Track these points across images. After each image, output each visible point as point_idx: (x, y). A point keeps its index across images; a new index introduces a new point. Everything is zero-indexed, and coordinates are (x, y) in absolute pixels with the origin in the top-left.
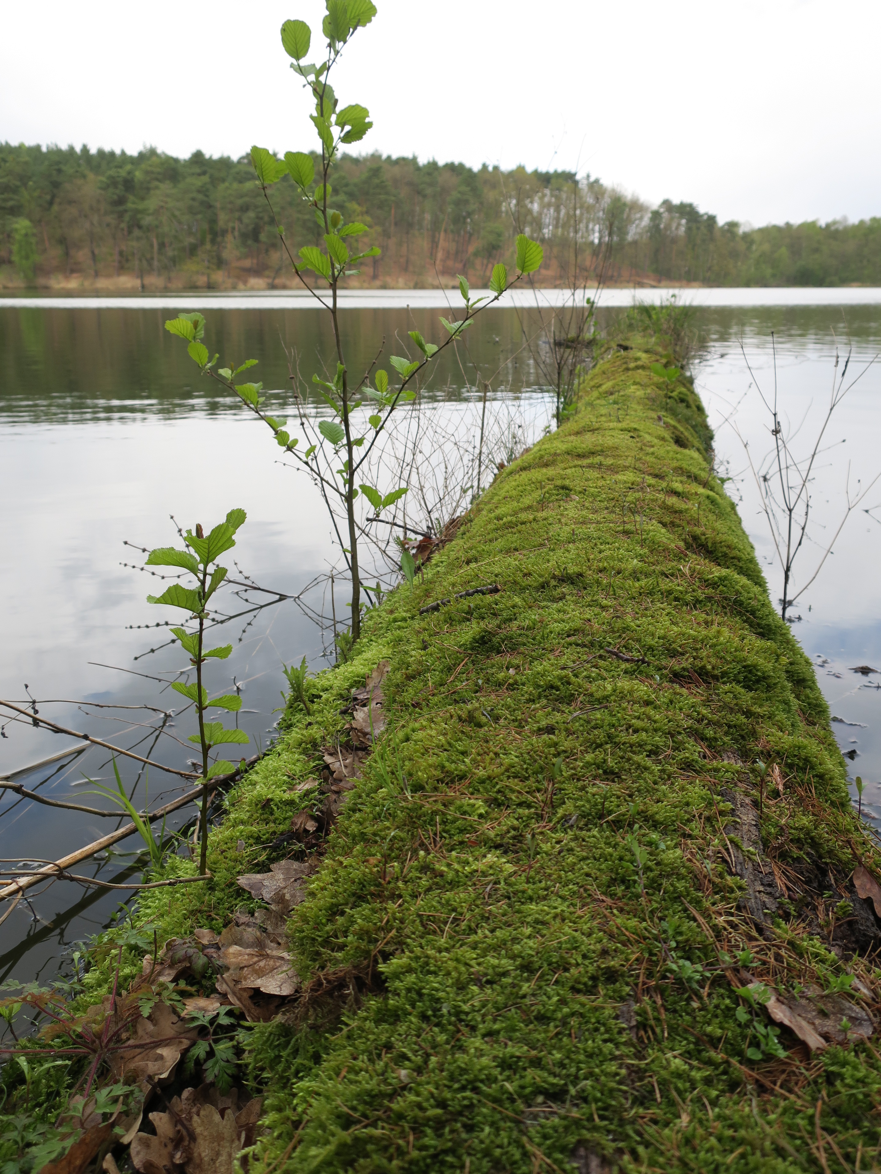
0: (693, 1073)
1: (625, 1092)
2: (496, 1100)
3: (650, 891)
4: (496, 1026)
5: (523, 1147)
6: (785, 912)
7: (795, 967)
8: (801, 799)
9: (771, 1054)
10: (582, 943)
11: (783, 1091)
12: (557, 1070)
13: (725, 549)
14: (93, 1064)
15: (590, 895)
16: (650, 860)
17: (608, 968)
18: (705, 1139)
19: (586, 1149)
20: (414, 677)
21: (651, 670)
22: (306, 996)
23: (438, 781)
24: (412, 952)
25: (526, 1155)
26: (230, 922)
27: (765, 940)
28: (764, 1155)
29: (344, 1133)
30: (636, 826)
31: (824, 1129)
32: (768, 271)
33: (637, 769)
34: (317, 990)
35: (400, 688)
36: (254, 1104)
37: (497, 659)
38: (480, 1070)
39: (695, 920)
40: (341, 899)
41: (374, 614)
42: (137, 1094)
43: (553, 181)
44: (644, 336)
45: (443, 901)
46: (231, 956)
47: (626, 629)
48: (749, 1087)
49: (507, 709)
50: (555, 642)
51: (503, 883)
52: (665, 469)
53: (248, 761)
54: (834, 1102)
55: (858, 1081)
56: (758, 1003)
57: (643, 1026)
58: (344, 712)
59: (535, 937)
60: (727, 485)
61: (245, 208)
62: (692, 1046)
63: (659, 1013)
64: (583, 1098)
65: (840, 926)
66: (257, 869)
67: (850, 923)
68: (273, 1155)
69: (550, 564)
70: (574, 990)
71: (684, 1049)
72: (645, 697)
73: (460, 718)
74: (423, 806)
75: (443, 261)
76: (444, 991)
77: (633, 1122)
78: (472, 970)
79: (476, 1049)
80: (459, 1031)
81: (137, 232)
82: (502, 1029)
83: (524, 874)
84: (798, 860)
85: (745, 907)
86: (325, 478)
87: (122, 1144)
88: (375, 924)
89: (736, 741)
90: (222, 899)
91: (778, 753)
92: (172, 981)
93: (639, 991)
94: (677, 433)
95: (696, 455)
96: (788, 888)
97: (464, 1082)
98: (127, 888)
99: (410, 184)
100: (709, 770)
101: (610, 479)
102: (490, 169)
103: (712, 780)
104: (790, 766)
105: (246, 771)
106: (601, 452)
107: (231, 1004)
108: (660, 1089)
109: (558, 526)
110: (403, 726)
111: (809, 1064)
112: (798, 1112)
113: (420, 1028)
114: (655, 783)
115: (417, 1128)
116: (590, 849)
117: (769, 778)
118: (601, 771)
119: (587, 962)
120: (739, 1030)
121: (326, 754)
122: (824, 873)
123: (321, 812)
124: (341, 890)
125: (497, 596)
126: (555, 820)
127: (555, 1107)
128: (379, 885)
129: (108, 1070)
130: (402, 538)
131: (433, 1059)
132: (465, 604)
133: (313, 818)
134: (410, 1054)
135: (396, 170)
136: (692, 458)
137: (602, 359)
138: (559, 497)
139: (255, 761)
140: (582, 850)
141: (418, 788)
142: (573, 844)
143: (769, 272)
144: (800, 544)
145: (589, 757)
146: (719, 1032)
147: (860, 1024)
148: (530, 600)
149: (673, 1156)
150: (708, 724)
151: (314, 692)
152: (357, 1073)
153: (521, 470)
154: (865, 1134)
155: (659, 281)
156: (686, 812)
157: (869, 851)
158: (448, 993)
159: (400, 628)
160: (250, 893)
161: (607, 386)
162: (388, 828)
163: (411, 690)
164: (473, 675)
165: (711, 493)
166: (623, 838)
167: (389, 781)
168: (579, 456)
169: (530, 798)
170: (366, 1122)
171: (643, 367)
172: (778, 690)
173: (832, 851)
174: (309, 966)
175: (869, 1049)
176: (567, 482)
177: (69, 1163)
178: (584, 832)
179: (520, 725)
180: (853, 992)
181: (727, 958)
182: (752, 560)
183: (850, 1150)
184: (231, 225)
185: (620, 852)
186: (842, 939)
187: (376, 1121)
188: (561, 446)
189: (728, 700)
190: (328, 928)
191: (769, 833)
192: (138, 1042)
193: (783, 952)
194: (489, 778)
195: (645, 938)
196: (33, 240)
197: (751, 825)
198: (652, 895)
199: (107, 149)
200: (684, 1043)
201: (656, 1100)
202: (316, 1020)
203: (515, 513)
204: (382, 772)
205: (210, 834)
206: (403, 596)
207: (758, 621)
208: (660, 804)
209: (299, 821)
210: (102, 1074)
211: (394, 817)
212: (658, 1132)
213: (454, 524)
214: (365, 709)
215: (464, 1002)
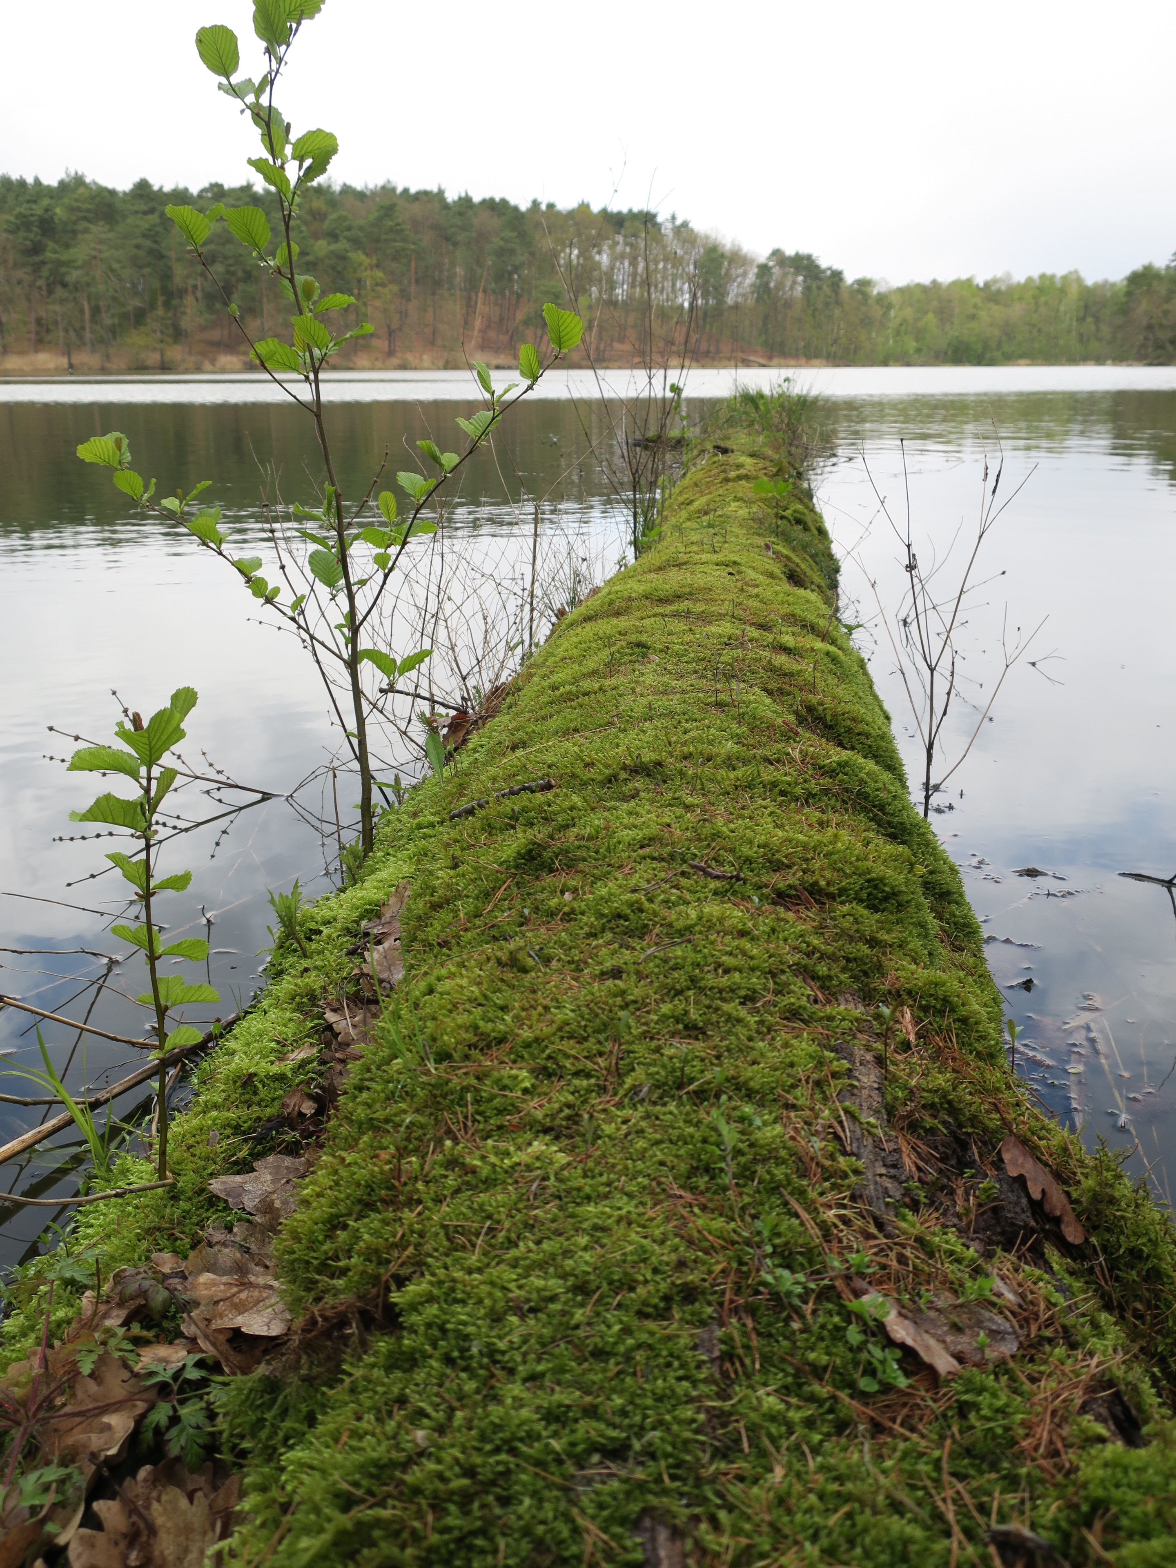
0: (791, 1414)
1: (703, 1443)
2: (539, 1463)
3: (741, 1182)
4: (540, 1368)
5: (573, 1521)
6: (912, 1199)
7: (923, 1271)
8: (939, 1051)
9: (890, 1383)
10: (653, 1253)
11: (902, 1430)
12: (617, 1420)
13: (849, 723)
14: (17, 1441)
15: (664, 1190)
16: (742, 1141)
17: (685, 1284)
18: (802, 1496)
19: (653, 1518)
20: (441, 907)
21: (749, 890)
22: (296, 1339)
23: (469, 1046)
24: (433, 1275)
25: (576, 1531)
26: (199, 1242)
27: (886, 1237)
28: (875, 1513)
29: (344, 1517)
30: (724, 1097)
31: (954, 1474)
33: (727, 1021)
34: (310, 1331)
35: (422, 921)
36: (232, 1483)
37: (548, 880)
38: (519, 1426)
39: (797, 1216)
40: (342, 1208)
41: (392, 817)
42: (76, 1477)
43: (627, 224)
44: (749, 434)
45: (475, 1206)
46: (202, 1287)
47: (716, 835)
48: (861, 1427)
49: (562, 947)
50: (624, 855)
51: (552, 1178)
52: (772, 616)
53: (223, 1022)
54: (967, 1440)
55: (997, 1411)
56: (875, 1320)
57: (729, 1356)
58: (352, 953)
59: (593, 1248)
61: (210, 260)
62: (790, 1379)
63: (750, 1339)
64: (651, 1454)
65: (983, 1214)
66: (236, 1168)
67: (995, 1210)
68: (254, 1550)
69: (619, 750)
70: (642, 1315)
71: (780, 1383)
72: (740, 926)
73: (499, 962)
74: (449, 1081)
75: (483, 331)
76: (474, 1324)
77: (713, 1480)
78: (511, 1295)
79: (514, 1398)
80: (492, 1376)
81: (60, 292)
82: (549, 1370)
83: (581, 1166)
84: (932, 1131)
85: (861, 1196)
86: (318, 637)
87: (57, 1545)
88: (387, 1240)
89: (855, 978)
90: (188, 1212)
91: (909, 992)
92: (122, 1325)
93: (725, 1312)
94: (791, 566)
95: (813, 596)
96: (919, 1169)
97: (498, 1442)
99: (435, 227)
100: (821, 1019)
101: (702, 631)
102: (543, 207)
103: (825, 1032)
104: (925, 1009)
105: (222, 1036)
106: (689, 595)
107: (202, 1351)
108: (748, 1437)
109: (630, 698)
110: (426, 974)
111: (937, 1393)
112: (922, 1455)
113: (443, 1375)
114: (750, 1039)
115: (438, 1506)
116: (665, 1128)
117: (898, 1026)
118: (680, 1026)
119: (658, 1278)
120: (850, 1356)
121: (327, 1011)
122: (964, 1146)
123: (322, 1088)
124: (342, 1196)
125: (550, 795)
126: (621, 1092)
127: (614, 1468)
128: (392, 1188)
129: (37, 1448)
130: (428, 715)
131: (459, 1414)
132: (509, 805)
133: (310, 1096)
134: (429, 1410)
135: (416, 208)
136: (809, 601)
137: (695, 465)
138: (633, 658)
139: (233, 1022)
140: (656, 1131)
141: (443, 1056)
142: (643, 1124)
143: (912, 345)
144: (945, 713)
145: (666, 1008)
146: (824, 1359)
147: (1003, 1339)
148: (593, 800)
149: (763, 1521)
150: (821, 958)
151: (312, 925)
152: (361, 1438)
153: (585, 620)
154: (1005, 1477)
155: (770, 358)
156: (789, 1075)
157: (1023, 1115)
158: (479, 1327)
159: (425, 837)
160: (226, 1201)
161: (700, 502)
162: (405, 1112)
163: (436, 924)
164: (517, 903)
165: (832, 648)
166: (708, 1113)
167: (405, 1049)
168: (661, 601)
169: (589, 1065)
170: (372, 1500)
171: (747, 477)
172: (911, 910)
173: (975, 1117)
174: (301, 1298)
175: (1012, 1370)
176: (644, 638)
178: (658, 1108)
179: (578, 967)
180: (994, 1299)
181: (836, 1264)
182: (884, 737)
183: (985, 1499)
184: (191, 282)
185: (704, 1131)
186: (985, 1230)
187: (384, 1499)
188: (637, 588)
189: (846, 925)
190: (326, 1247)
191: (896, 1098)
192: (77, 1409)
193: (908, 1252)
194: (537, 1040)
195: (733, 1243)
197: (872, 1089)
198: (744, 1186)
199: (15, 176)
200: (781, 1375)
201: (741, 1451)
202: (310, 1369)
203: (575, 681)
204: (398, 1036)
205: (173, 1124)
206: (429, 794)
207: (889, 818)
208: (755, 1067)
209: (292, 1102)
210: (30, 1452)
211: (413, 1097)
212: (744, 1492)
213: (498, 692)
214: (380, 947)
215: (500, 1338)
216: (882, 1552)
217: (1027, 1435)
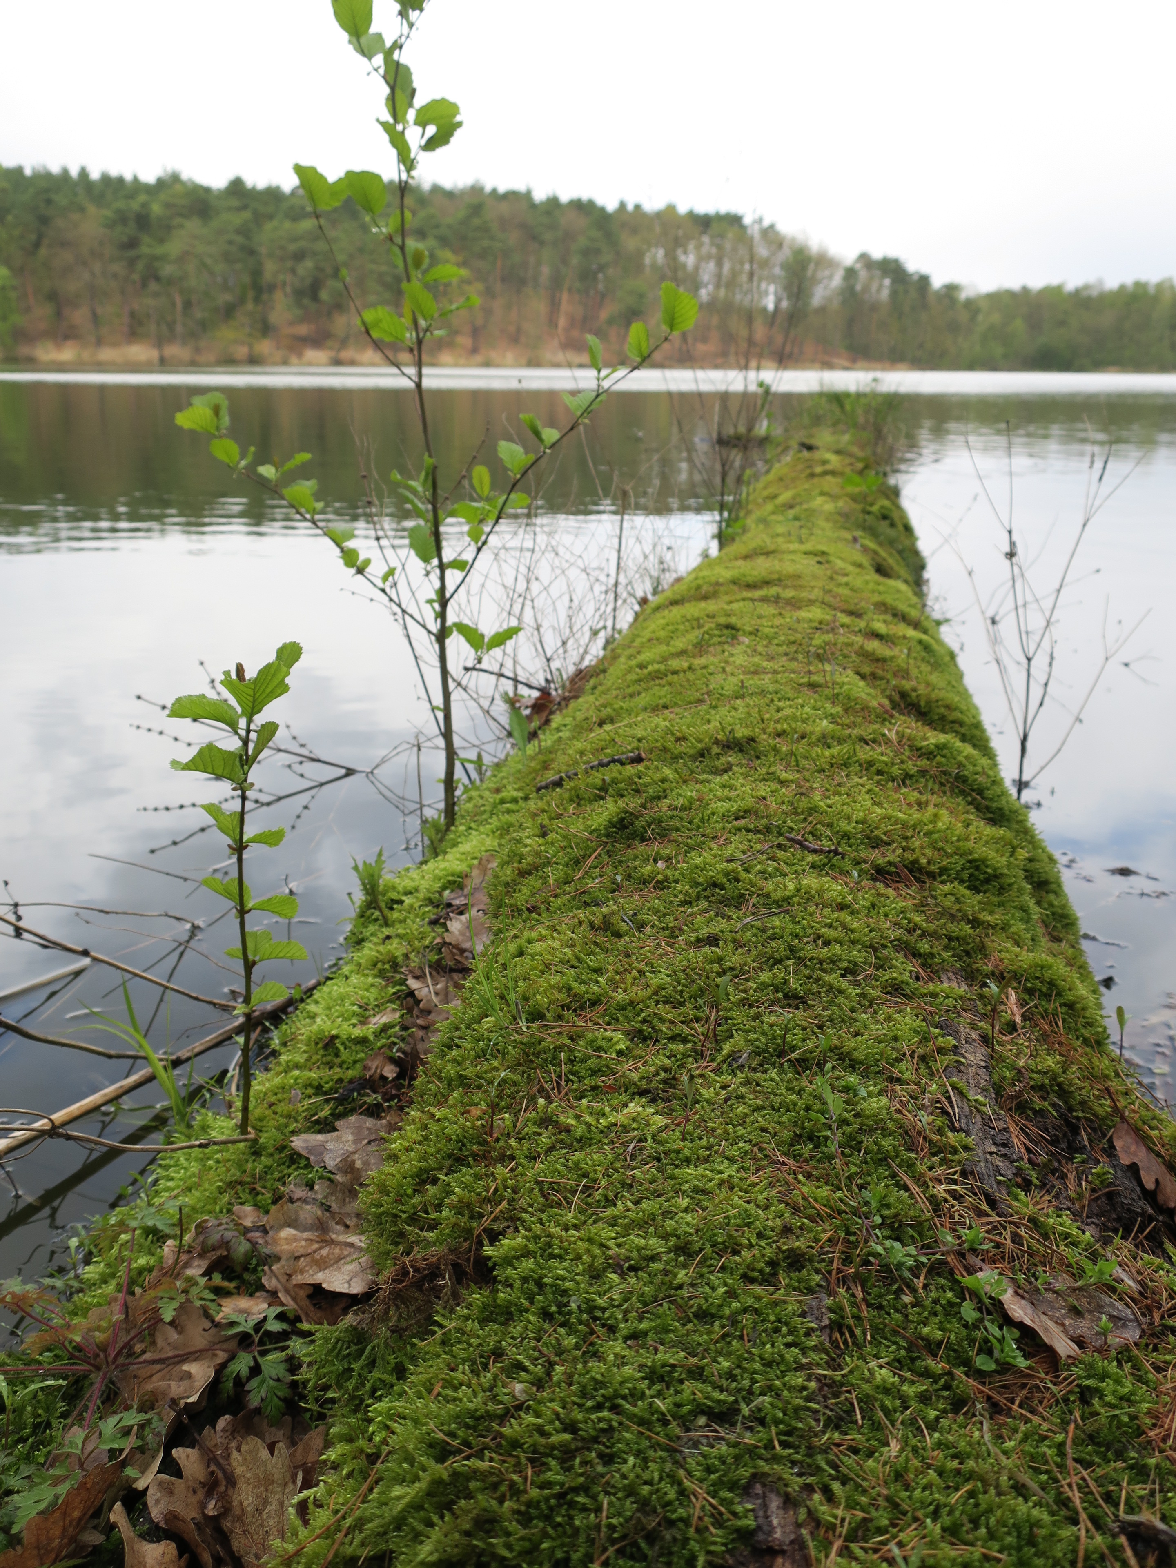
0: (905, 1388)
1: (816, 1412)
2: (642, 1422)
3: (847, 1151)
4: (643, 1326)
5: (680, 1483)
6: (1024, 1179)
7: (1038, 1251)
8: (1045, 1035)
9: (1008, 1364)
10: (757, 1217)
11: (1023, 1412)
12: (725, 1383)
13: (942, 710)
14: (96, 1386)
15: (766, 1156)
16: (846, 1110)
17: (791, 1250)
18: (919, 1472)
19: (764, 1485)
20: (529, 873)
21: (847, 865)
22: (386, 1289)
23: (563, 1006)
24: (529, 1230)
25: (683, 1493)
26: (280, 1198)
27: (998, 1215)
28: (999, 1494)
29: (439, 1466)
30: (828, 1066)
31: (1076, 1460)
32: (998, 350)
33: (828, 991)
34: (401, 1282)
35: (510, 887)
36: (315, 1438)
37: (641, 848)
38: (622, 1383)
39: (906, 1188)
40: (432, 1162)
41: (474, 793)
42: (155, 1423)
43: (714, 225)
44: (834, 433)
45: (570, 1164)
46: (283, 1242)
47: (813, 810)
48: (979, 1406)
49: (655, 914)
50: (719, 826)
51: (650, 1140)
52: (863, 604)
53: (303, 988)
54: (1090, 1426)
55: (1121, 1398)
56: (991, 1298)
57: (838, 1326)
58: (434, 923)
59: (693, 1210)
60: (944, 629)
61: (299, 256)
62: (903, 1352)
63: (859, 1309)
64: (760, 1419)
65: (1097, 1198)
66: (317, 1127)
67: (1110, 1196)
68: (341, 1500)
69: (711, 726)
70: (747, 1278)
71: (892, 1356)
72: (840, 899)
73: (592, 925)
74: (543, 1039)
75: (567, 330)
76: (572, 1280)
77: (825, 1450)
78: (610, 1252)
79: (616, 1355)
80: (592, 1332)
81: (153, 286)
82: (651, 1329)
83: (678, 1129)
84: (1042, 1113)
85: (972, 1173)
86: (409, 611)
87: (136, 1489)
88: (479, 1194)
89: (960, 958)
90: (270, 1167)
91: (1014, 974)
92: (203, 1275)
93: (833, 1280)
94: (879, 560)
95: (903, 587)
96: (1028, 1150)
97: (599, 1399)
98: (142, 1150)
99: (522, 226)
100: (923, 996)
101: (790, 617)
102: (630, 208)
103: (928, 1007)
104: (1030, 992)
105: (302, 1000)
106: (780, 581)
107: (282, 1304)
108: (861, 1408)
109: (720, 677)
110: (515, 937)
111: (1058, 1377)
112: (1044, 1438)
113: (542, 1329)
114: (853, 1010)
115: (537, 1460)
116: (766, 1096)
117: (1002, 1007)
118: (780, 995)
119: (763, 1243)
120: (964, 1333)
121: (410, 978)
122: (1075, 1130)
123: (404, 1052)
124: (433, 1150)
125: (640, 767)
126: (719, 1058)
127: (722, 1432)
128: (485, 1143)
129: (116, 1393)
130: (511, 694)
131: (558, 1368)
132: (597, 777)
133: (392, 1060)
134: (527, 1363)
135: (504, 208)
136: (898, 591)
137: (779, 461)
138: (723, 639)
139: (314, 988)
140: (756, 1098)
141: (536, 1016)
142: (743, 1090)
144: (1041, 704)
145: (765, 976)
146: (938, 1335)
147: (1124, 1326)
148: (686, 772)
149: (879, 1494)
150: (923, 935)
151: (394, 895)
152: (456, 1389)
153: (671, 604)
154: (1132, 1467)
155: (854, 361)
156: (893, 1049)
157: (1133, 1103)
158: (578, 1283)
159: (509, 811)
160: (307, 1159)
161: (785, 496)
162: (496, 1069)
163: (525, 890)
164: (609, 870)
165: (924, 637)
166: (811, 1082)
167: (497, 1007)
168: (749, 586)
169: (686, 1030)
170: (469, 1451)
171: (833, 473)
172: (1013, 893)
173: (1085, 1102)
174: (389, 1251)
175: (1136, 1357)
176: (733, 620)
177: (65, 1514)
178: (758, 1074)
179: (673, 934)
180: (1114, 1284)
181: (949, 1239)
182: (978, 726)
183: (1112, 1488)
184: (281, 277)
185: (806, 1099)
186: (1098, 1216)
187: (482, 1450)
188: (724, 574)
189: (947, 904)
190: (416, 1200)
191: (1003, 1078)
192: (157, 1356)
193: (1022, 1232)
194: (631, 1003)
195: (840, 1212)
196: (13, 295)
197: (979, 1067)
198: (850, 1156)
199: (114, 172)
200: (893, 1348)
201: (856, 1422)
202: (399, 1321)
203: (664, 660)
204: (488, 995)
205: (254, 1083)
206: (513, 770)
207: (987, 803)
208: (859, 1038)
209: (374, 1065)
210: (108, 1398)
211: (504, 1055)
212: (858, 1464)
213: (581, 676)
214: (463, 918)
215: (600, 1295)
216: (1008, 1533)
217: (1154, 1425)
